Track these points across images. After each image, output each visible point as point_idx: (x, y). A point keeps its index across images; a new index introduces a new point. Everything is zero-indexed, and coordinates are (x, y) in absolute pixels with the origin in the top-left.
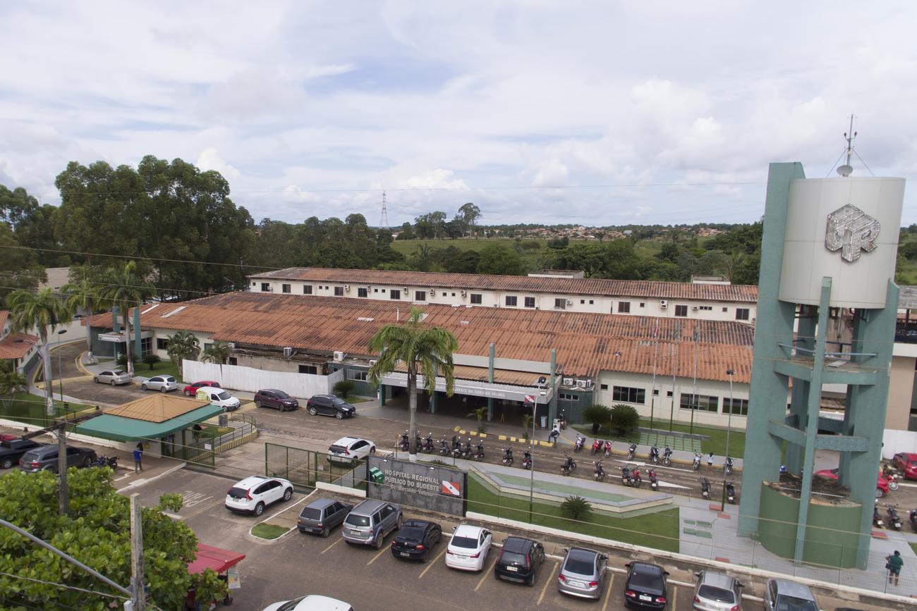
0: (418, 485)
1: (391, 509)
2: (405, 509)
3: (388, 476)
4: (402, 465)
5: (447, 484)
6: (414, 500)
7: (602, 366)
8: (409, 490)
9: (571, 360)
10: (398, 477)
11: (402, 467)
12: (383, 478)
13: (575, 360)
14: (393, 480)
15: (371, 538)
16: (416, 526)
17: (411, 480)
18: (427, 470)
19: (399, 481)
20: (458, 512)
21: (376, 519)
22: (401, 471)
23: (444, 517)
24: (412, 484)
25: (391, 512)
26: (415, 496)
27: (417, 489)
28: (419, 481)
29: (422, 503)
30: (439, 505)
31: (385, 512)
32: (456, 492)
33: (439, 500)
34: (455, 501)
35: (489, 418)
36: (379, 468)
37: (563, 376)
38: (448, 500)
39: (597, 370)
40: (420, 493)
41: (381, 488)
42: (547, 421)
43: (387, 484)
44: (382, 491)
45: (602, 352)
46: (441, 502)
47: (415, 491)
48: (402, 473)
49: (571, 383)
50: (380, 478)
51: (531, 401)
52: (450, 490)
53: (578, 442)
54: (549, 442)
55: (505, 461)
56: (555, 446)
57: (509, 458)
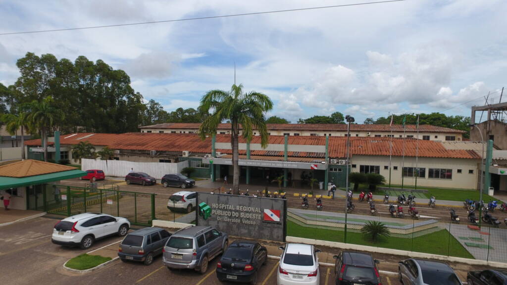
0: (242, 215)
1: (218, 234)
2: (230, 238)
3: (215, 209)
5: (268, 212)
6: (239, 230)
7: (352, 153)
8: (233, 220)
9: (333, 150)
10: (224, 209)
11: (228, 199)
12: (211, 212)
14: (219, 212)
15: (194, 262)
16: (243, 246)
17: (236, 211)
18: (250, 200)
19: (224, 213)
20: (278, 237)
21: (200, 242)
22: (226, 203)
23: (266, 242)
24: (237, 214)
25: (217, 236)
26: (239, 226)
27: (241, 219)
28: (242, 212)
29: (246, 231)
30: (261, 232)
31: (211, 236)
32: (276, 218)
33: (261, 228)
34: (276, 228)
35: (285, 185)
36: (207, 203)
37: (330, 158)
38: (269, 227)
39: (350, 154)
40: (243, 222)
41: (209, 220)
42: (324, 185)
43: (214, 216)
44: (210, 224)
45: (350, 146)
46: (263, 229)
47: (239, 220)
48: (228, 206)
49: (335, 162)
50: (208, 212)
51: (316, 168)
52: (271, 217)
53: (350, 194)
54: (329, 196)
55: (304, 205)
56: (333, 198)
57: (306, 204)
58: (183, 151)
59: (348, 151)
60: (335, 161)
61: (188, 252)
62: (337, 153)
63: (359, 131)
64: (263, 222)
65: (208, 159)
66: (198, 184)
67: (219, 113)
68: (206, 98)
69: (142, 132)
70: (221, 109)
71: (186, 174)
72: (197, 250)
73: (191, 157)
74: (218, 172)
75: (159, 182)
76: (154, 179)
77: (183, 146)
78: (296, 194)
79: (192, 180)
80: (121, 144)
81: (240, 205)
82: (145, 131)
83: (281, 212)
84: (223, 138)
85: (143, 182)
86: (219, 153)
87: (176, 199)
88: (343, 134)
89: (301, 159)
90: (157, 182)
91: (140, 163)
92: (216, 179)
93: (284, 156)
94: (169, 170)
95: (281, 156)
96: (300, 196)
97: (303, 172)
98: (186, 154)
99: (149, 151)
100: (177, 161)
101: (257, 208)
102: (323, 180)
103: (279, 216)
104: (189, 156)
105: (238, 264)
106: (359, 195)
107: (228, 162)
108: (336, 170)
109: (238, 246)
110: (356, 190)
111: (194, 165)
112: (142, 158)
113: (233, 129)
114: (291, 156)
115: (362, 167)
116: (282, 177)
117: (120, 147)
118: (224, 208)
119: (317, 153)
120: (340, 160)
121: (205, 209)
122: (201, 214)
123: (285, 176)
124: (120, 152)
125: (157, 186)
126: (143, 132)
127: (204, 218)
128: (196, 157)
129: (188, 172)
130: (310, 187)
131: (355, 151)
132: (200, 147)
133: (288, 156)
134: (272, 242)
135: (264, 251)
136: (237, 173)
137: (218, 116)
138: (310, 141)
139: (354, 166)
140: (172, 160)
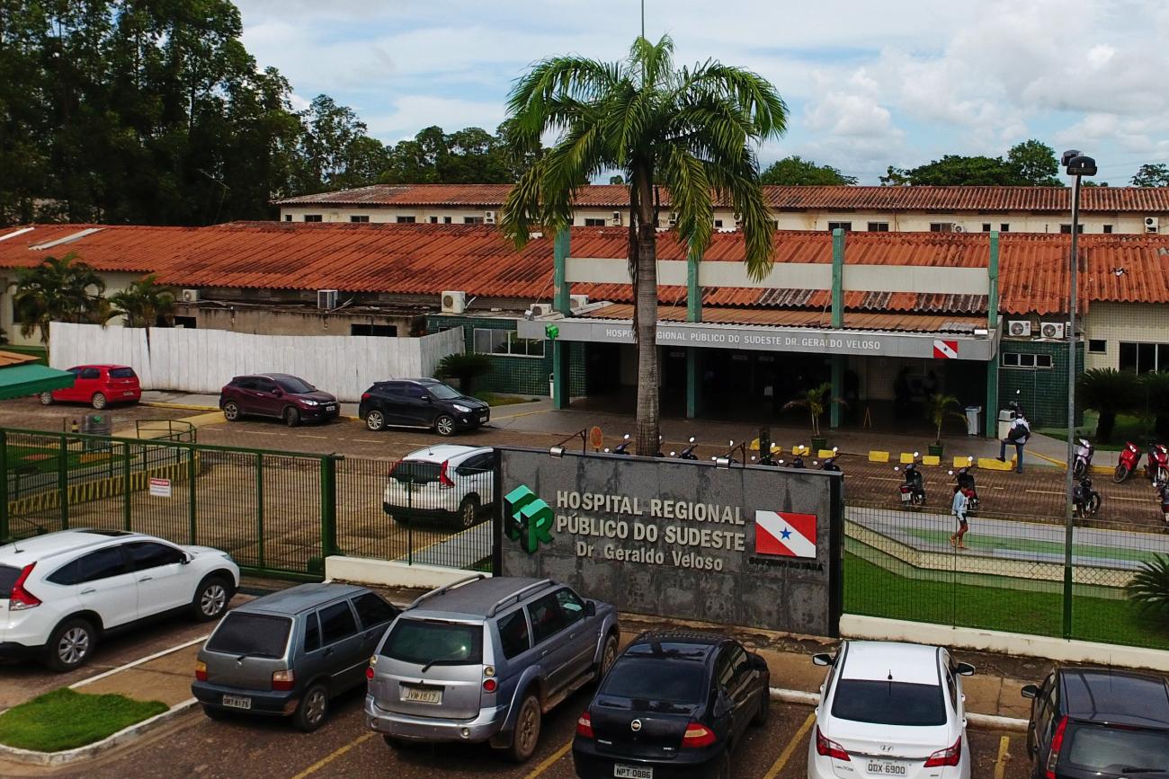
0: (672, 534)
1: (577, 608)
2: (627, 622)
3: (567, 511)
4: (616, 469)
5: (771, 522)
6: (658, 589)
7: (1090, 295)
8: (637, 556)
9: (1016, 287)
10: (601, 514)
11: (616, 474)
12: (551, 523)
13: (1025, 287)
14: (584, 524)
15: (486, 715)
16: (673, 653)
17: (648, 519)
18: (702, 476)
19: (604, 527)
20: (811, 618)
21: (511, 637)
22: (611, 490)
23: (765, 638)
24: (648, 532)
25: (575, 616)
26: (665, 574)
27: (668, 549)
28: (671, 521)
29: (685, 597)
30: (744, 598)
31: (550, 616)
32: (801, 546)
33: (744, 584)
34: (800, 582)
35: (834, 421)
36: (537, 489)
37: (1007, 316)
38: (775, 580)
39: (1081, 301)
40: (677, 564)
41: (542, 556)
42: (982, 418)
43: (566, 539)
44: (547, 569)
45: (1082, 269)
46: (751, 588)
47: (661, 554)
48: (616, 498)
49: (1027, 332)
50: (539, 523)
51: (951, 354)
52: (784, 541)
53: (1082, 452)
54: (1003, 459)
55: (907, 497)
56: (1019, 468)
57: (917, 491)
58: (444, 293)
59: (1073, 291)
60: (1026, 328)
61: (465, 678)
62: (1033, 296)
63: (1113, 214)
64: (752, 561)
65: (538, 324)
66: (501, 417)
67: (582, 145)
68: (528, 90)
69: (283, 219)
70: (588, 127)
71: (457, 381)
72: (499, 670)
73: (472, 316)
74: (577, 371)
75: (352, 412)
76: (333, 399)
77: (444, 270)
78: (878, 456)
79: (479, 404)
80: (203, 267)
81: (663, 497)
82: (298, 217)
83: (820, 521)
84: (597, 241)
85: (287, 410)
86: (581, 299)
87: (414, 475)
88: (1054, 226)
89: (897, 319)
90: (342, 413)
91: (280, 339)
92: (571, 400)
93: (829, 309)
94: (390, 362)
95: (820, 309)
96: (894, 462)
97: (904, 368)
98: (456, 302)
99: (313, 291)
100: (418, 330)
101: (728, 509)
102: (980, 400)
103: (813, 536)
104: (466, 311)
105: (659, 723)
106: (1117, 454)
107: (619, 332)
108: (1027, 360)
109: (658, 653)
110: (1104, 438)
111: (486, 346)
112: (286, 319)
113: (634, 209)
114: (856, 310)
115: (1127, 350)
116: (823, 387)
117: (201, 277)
118: (604, 506)
119: (957, 297)
120: (1044, 324)
121: (529, 510)
122: (515, 534)
123: (834, 386)
124: (201, 297)
125: (343, 425)
126: (289, 218)
127: (525, 547)
128: (495, 314)
129: (460, 371)
130: (930, 429)
131: (1101, 287)
132: (508, 276)
133: (847, 310)
134: (788, 639)
135: (756, 673)
136: (651, 374)
137: (578, 158)
138: (930, 252)
139: (1098, 346)
140: (400, 326)
